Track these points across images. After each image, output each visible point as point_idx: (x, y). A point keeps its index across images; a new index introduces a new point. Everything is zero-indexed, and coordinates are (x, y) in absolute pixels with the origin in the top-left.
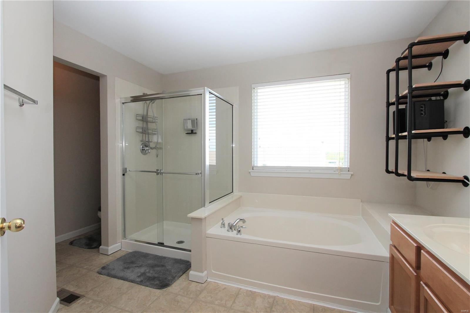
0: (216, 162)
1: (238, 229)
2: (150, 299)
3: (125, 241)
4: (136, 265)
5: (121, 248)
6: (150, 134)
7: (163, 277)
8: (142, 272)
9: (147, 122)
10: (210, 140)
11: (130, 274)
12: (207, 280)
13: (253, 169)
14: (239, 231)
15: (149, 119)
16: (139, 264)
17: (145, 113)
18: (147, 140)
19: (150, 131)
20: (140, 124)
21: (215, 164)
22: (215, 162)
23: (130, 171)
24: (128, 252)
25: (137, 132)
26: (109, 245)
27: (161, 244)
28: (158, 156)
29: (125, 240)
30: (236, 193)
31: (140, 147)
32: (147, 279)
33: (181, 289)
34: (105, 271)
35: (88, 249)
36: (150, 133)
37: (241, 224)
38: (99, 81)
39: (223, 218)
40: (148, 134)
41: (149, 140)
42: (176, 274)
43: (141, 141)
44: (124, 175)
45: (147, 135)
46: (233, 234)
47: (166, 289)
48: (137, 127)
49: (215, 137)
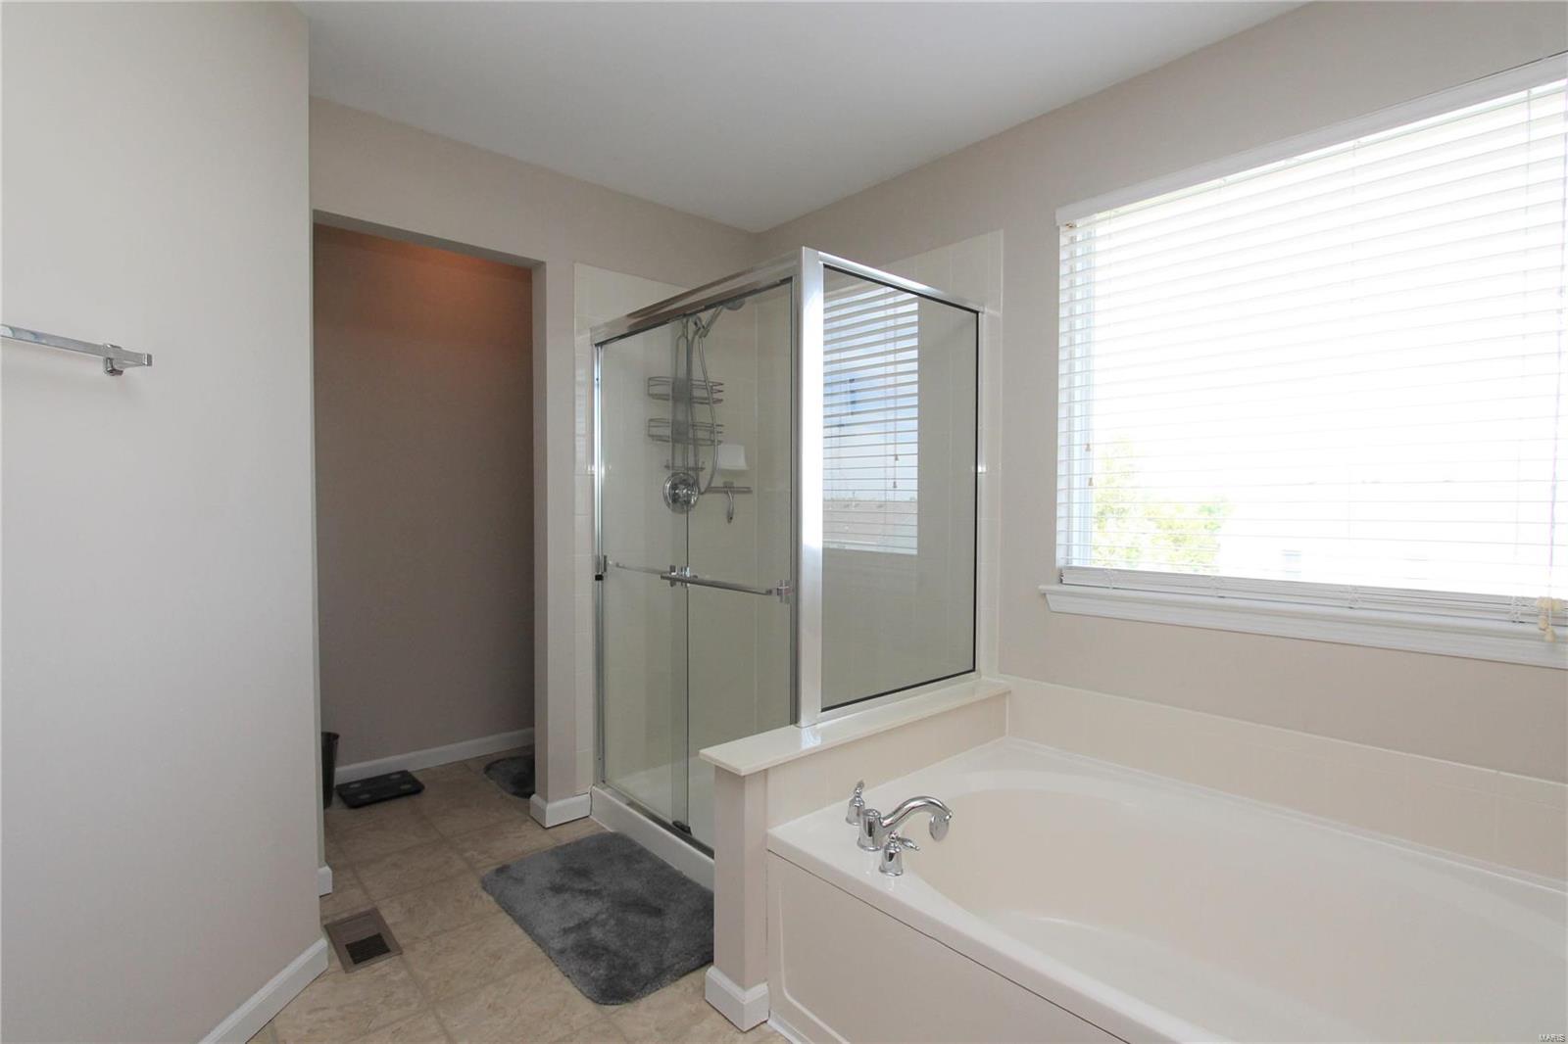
0: (919, 544)
1: (887, 847)
2: (546, 1032)
3: (600, 791)
4: (585, 885)
5: (588, 814)
6: (702, 442)
7: (631, 958)
8: (585, 915)
9: (691, 401)
10: (899, 457)
11: (552, 916)
12: (766, 1022)
13: (1061, 581)
14: (891, 856)
15: (697, 393)
16: (596, 884)
17: (682, 373)
18: (691, 464)
19: (701, 434)
20: (663, 410)
21: (915, 552)
22: (914, 543)
23: (617, 565)
24: (603, 831)
25: (652, 436)
26: (550, 797)
27: (682, 830)
28: (734, 518)
29: (603, 789)
30: (989, 677)
31: (664, 488)
32: (580, 950)
33: (657, 1029)
34: (502, 880)
35: (515, 794)
36: (704, 440)
37: (916, 826)
38: (531, 282)
39: (865, 782)
40: (696, 442)
41: (696, 462)
42: (676, 960)
43: (667, 467)
44: (599, 578)
45: (691, 447)
46: (862, 865)
47: (617, 1007)
48: (651, 420)
49: (915, 446)
